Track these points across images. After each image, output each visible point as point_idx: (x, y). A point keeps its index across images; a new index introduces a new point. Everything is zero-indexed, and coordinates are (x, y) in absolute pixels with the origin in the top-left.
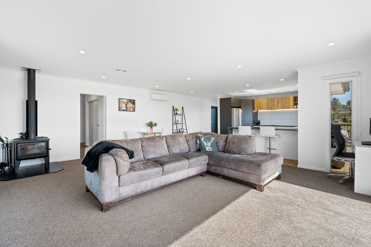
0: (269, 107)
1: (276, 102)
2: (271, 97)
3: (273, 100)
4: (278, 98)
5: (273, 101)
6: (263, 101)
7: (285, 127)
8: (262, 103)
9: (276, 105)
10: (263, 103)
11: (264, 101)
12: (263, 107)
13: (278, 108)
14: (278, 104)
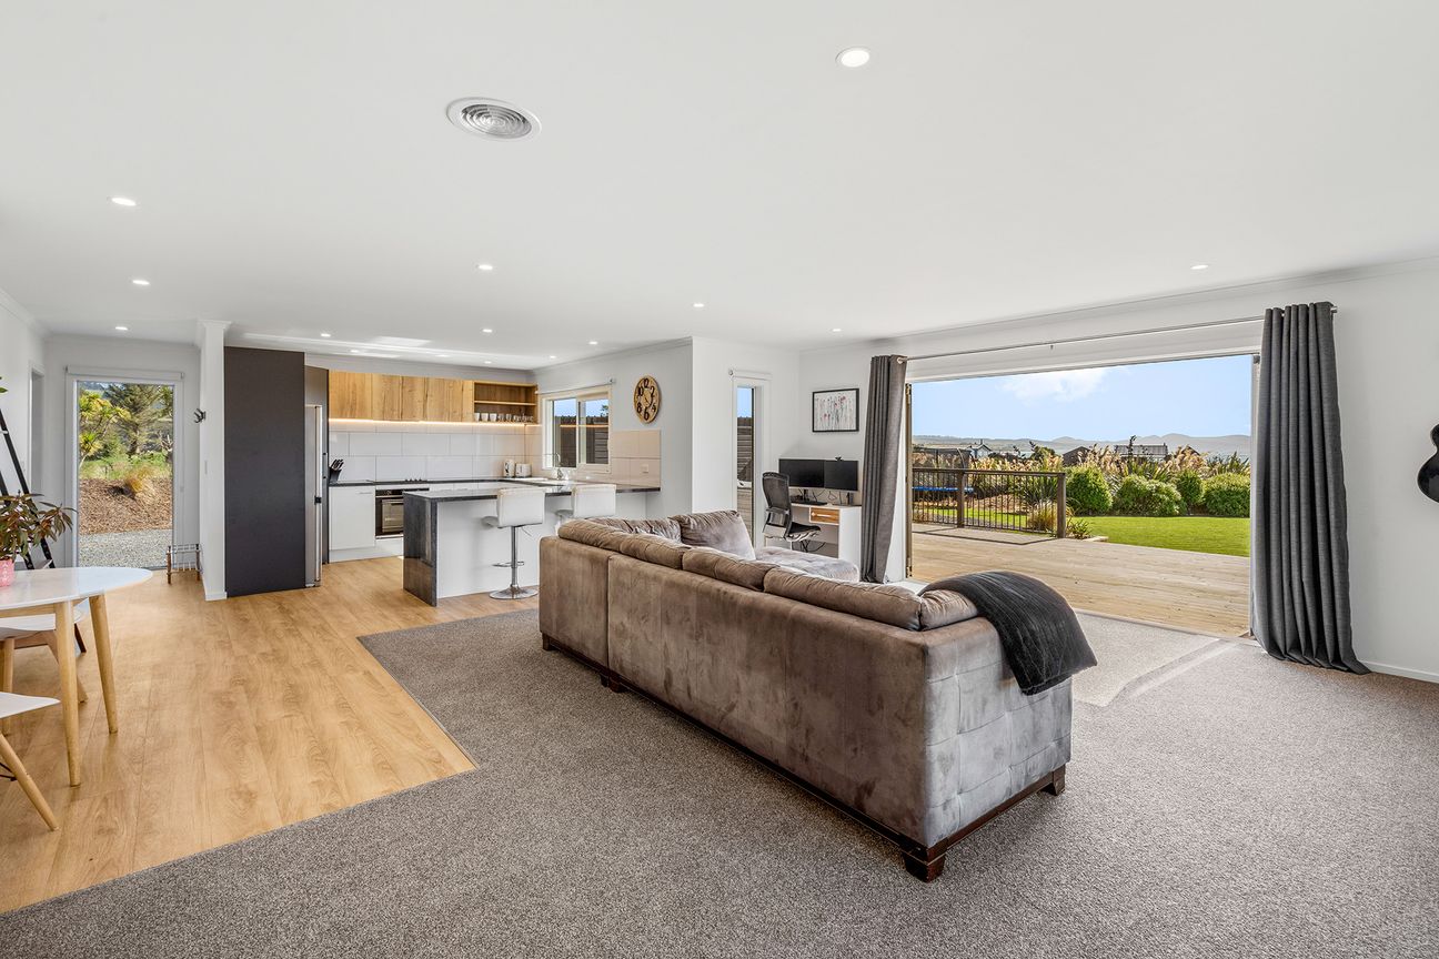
0: (393, 410)
1: (419, 395)
2: (400, 373)
3: (406, 383)
4: (426, 382)
5: (407, 390)
6: (368, 384)
7: (458, 486)
8: (363, 390)
9: (419, 406)
10: (368, 392)
11: (373, 388)
12: (369, 406)
13: (425, 417)
14: (425, 401)
